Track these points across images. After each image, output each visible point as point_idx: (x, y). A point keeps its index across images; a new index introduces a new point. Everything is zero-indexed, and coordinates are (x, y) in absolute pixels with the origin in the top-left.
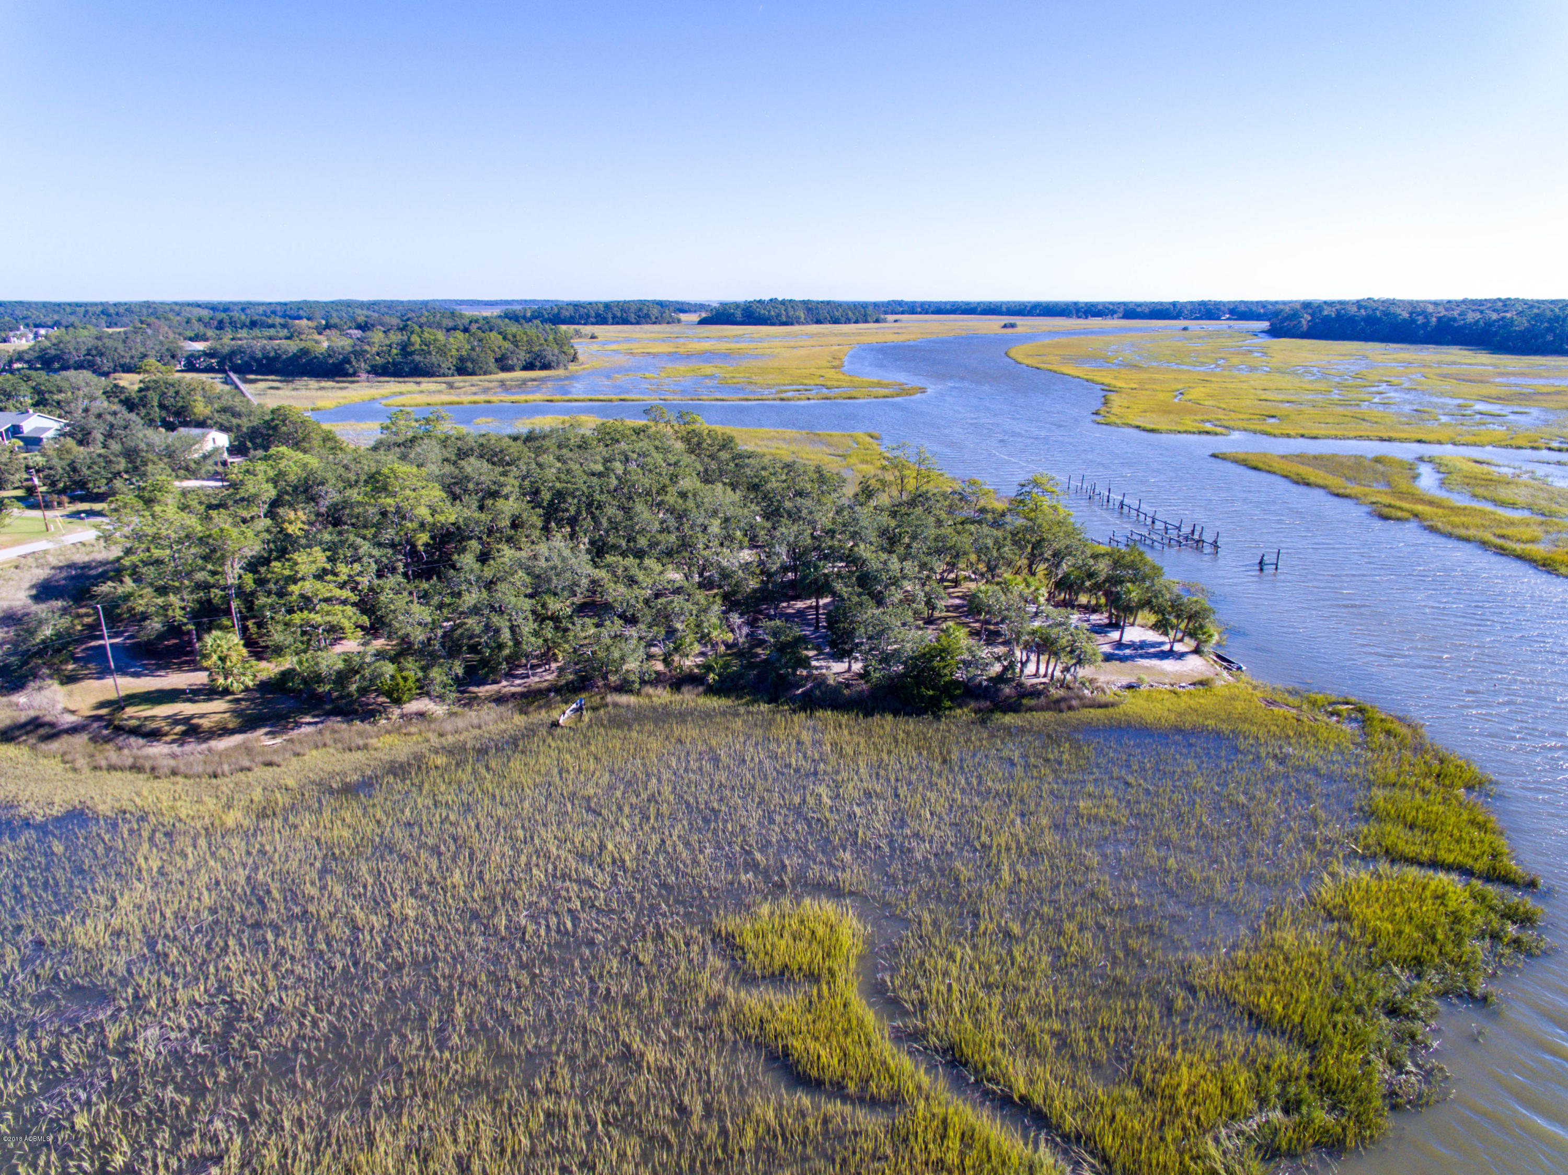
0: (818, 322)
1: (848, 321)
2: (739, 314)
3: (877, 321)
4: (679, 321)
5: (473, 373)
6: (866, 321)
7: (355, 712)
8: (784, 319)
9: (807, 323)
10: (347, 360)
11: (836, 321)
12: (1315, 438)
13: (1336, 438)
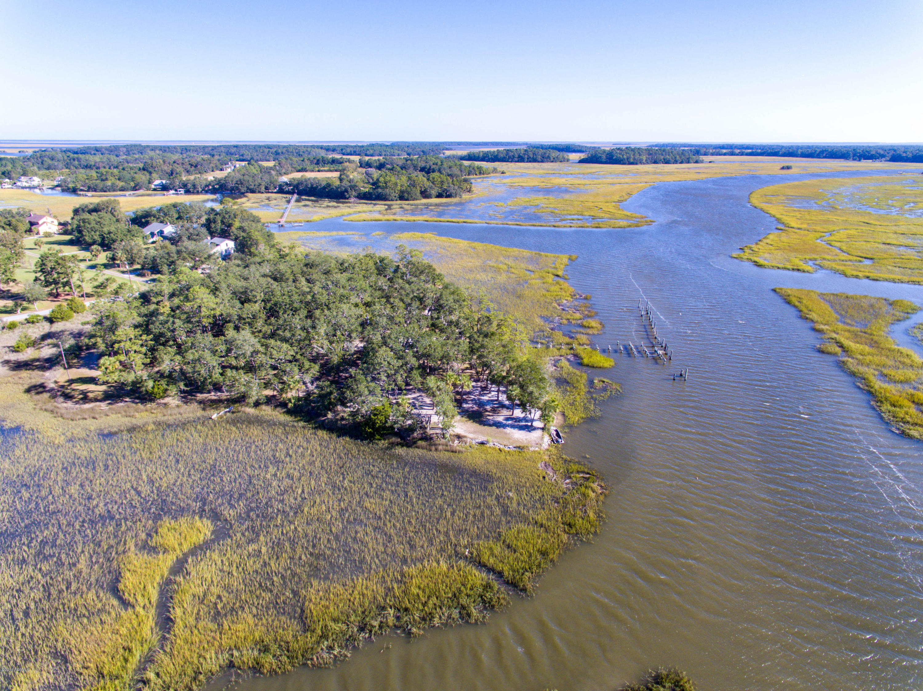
0: (655, 162)
1: (676, 162)
2: (604, 157)
3: (697, 162)
4: (568, 160)
5: (407, 200)
6: (688, 162)
7: (146, 399)
8: (632, 160)
9: (648, 163)
10: (346, 191)
11: (667, 162)
12: (877, 280)
13: (894, 281)
